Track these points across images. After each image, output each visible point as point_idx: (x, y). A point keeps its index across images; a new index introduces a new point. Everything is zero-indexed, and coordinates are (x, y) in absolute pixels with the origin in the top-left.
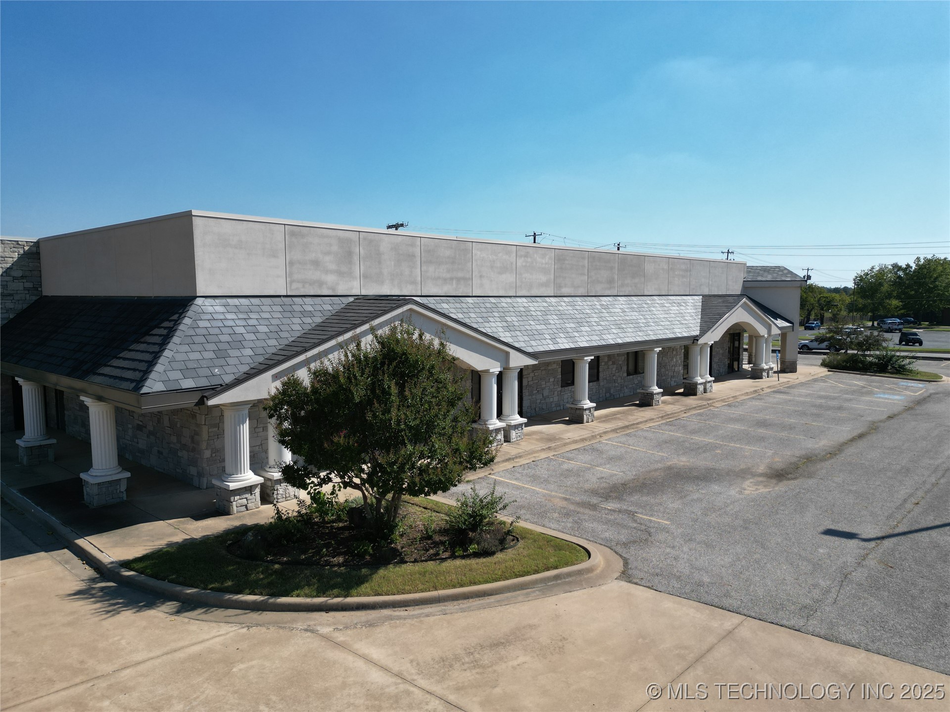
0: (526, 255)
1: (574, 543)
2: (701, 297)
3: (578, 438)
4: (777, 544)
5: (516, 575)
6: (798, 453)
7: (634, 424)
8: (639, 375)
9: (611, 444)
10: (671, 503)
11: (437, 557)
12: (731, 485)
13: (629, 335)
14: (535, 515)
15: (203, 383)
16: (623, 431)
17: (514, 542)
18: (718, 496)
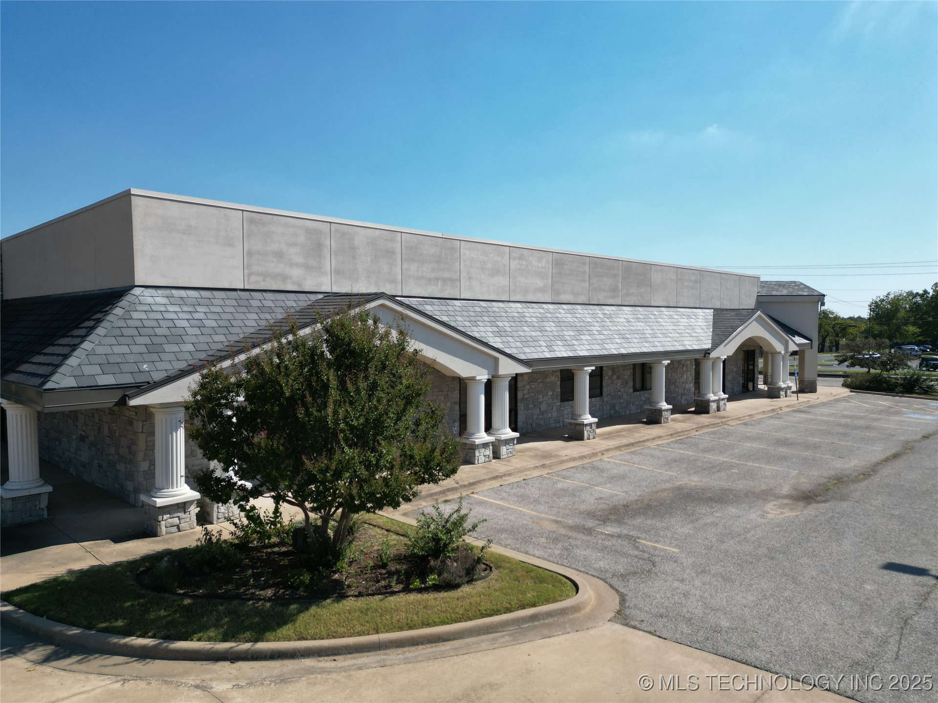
0: (521, 258)
1: (560, 574)
2: (712, 310)
3: (576, 456)
4: (812, 578)
5: (482, 614)
6: (826, 474)
7: (640, 442)
8: (646, 392)
9: (613, 462)
10: (680, 526)
11: (388, 590)
12: (750, 507)
13: (633, 345)
14: (517, 540)
15: (127, 379)
16: (628, 449)
17: (486, 572)
18: (736, 520)
